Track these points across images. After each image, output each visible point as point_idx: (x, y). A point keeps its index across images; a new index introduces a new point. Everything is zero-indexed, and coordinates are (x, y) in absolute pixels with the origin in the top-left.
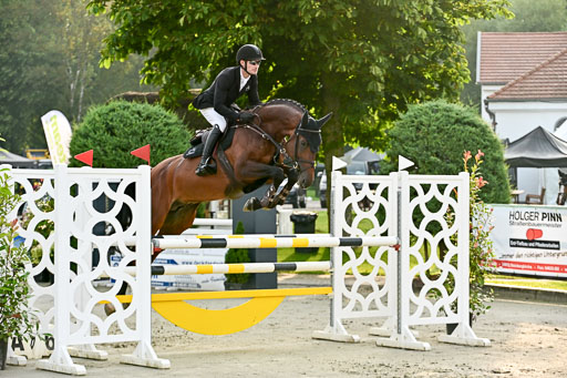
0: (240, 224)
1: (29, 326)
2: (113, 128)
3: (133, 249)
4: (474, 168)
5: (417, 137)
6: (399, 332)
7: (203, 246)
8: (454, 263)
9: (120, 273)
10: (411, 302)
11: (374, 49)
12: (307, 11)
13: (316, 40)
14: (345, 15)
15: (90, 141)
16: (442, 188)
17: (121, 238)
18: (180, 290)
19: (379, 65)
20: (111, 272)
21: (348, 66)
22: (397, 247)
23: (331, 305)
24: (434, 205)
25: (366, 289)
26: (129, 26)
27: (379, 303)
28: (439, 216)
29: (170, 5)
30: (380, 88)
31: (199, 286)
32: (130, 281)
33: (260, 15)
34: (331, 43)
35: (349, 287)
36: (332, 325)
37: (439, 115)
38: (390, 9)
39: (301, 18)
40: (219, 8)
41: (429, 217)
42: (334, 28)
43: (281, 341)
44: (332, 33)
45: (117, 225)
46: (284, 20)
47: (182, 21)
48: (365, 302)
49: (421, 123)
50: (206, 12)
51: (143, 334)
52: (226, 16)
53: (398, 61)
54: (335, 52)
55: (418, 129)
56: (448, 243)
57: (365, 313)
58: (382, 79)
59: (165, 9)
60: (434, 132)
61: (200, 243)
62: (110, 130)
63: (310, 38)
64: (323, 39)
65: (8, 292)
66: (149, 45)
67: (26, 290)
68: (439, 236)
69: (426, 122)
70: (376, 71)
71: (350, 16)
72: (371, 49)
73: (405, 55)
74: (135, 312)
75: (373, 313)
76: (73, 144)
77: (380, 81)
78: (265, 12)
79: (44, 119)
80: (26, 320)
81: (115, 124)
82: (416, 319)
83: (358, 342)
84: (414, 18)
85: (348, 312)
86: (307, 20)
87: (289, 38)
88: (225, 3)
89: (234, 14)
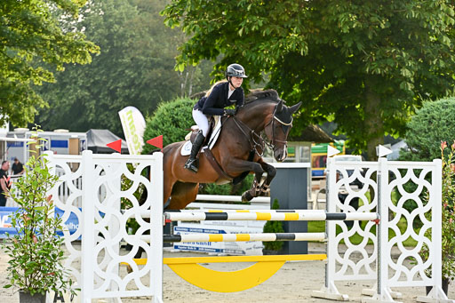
0: (276, 201)
1: (64, 283)
2: (178, 120)
3: (148, 220)
4: (451, 156)
5: (429, 129)
6: (379, 293)
7: (207, 219)
8: (428, 235)
9: (137, 240)
10: (389, 267)
11: (404, 54)
12: (345, 23)
13: (354, 47)
14: (379, 26)
15: (159, 131)
16: (417, 173)
17: (137, 212)
18: (228, 255)
19: (409, 68)
20: (130, 239)
21: (382, 69)
22: (377, 221)
23: (326, 269)
24: (410, 187)
25: (356, 257)
26: (199, 36)
27: (368, 268)
28: (415, 196)
29: (231, 19)
30: (410, 87)
31: (244, 253)
32: (145, 247)
33: (307, 26)
34: (368, 49)
35: (342, 254)
36: (326, 286)
37: (448, 110)
38: (418, 20)
39: (340, 29)
40: (272, 21)
41: (406, 196)
42: (370, 37)
43: (284, 298)
44: (369, 41)
45: (135, 201)
46: (327, 30)
48: (356, 267)
49: (433, 118)
50: (261, 25)
51: (155, 290)
52: (278, 27)
53: (426, 65)
54: (371, 58)
55: (430, 122)
56: (423, 218)
57: (356, 276)
58: (412, 79)
59: (228, 23)
60: (444, 125)
61: (204, 216)
62: (176, 123)
63: (350, 45)
64: (360, 47)
65: (46, 255)
66: (216, 52)
67: (61, 253)
68: (415, 213)
69: (437, 117)
70: (406, 73)
71: (383, 27)
72: (402, 55)
73: (433, 60)
74: (149, 272)
75: (363, 277)
76: (146, 133)
77: (410, 82)
78: (311, 24)
79: (120, 113)
80: (61, 278)
81: (179, 118)
82: (394, 282)
83: (348, 301)
84: (440, 29)
85: (341, 275)
86: (346, 30)
87: (333, 45)
88: (278, 17)
89: (285, 25)
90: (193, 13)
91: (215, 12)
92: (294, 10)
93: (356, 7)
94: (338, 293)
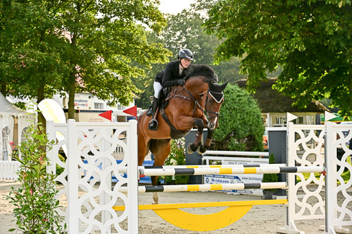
1: (59, 226)
6: (327, 231)
7: (176, 174)
12: (330, 28)
13: (338, 45)
18: (241, 194)
22: (324, 173)
23: (287, 211)
26: (229, 40)
27: (322, 209)
29: (250, 28)
31: (251, 192)
33: (304, 31)
34: (349, 46)
36: (288, 224)
39: (327, 32)
40: (279, 28)
41: (349, 152)
42: (349, 37)
44: (349, 40)
45: (113, 161)
46: (319, 34)
47: (256, 36)
48: (313, 209)
50: (270, 30)
52: (283, 32)
54: (351, 52)
57: (313, 216)
61: (174, 172)
63: (334, 44)
64: (342, 45)
66: (242, 52)
74: (127, 218)
78: (307, 29)
85: (300, 216)
86: (331, 33)
87: (323, 44)
88: (283, 25)
89: (288, 31)
90: (223, 25)
91: (238, 23)
92: (294, 20)
93: (338, 17)
94: (297, 230)
